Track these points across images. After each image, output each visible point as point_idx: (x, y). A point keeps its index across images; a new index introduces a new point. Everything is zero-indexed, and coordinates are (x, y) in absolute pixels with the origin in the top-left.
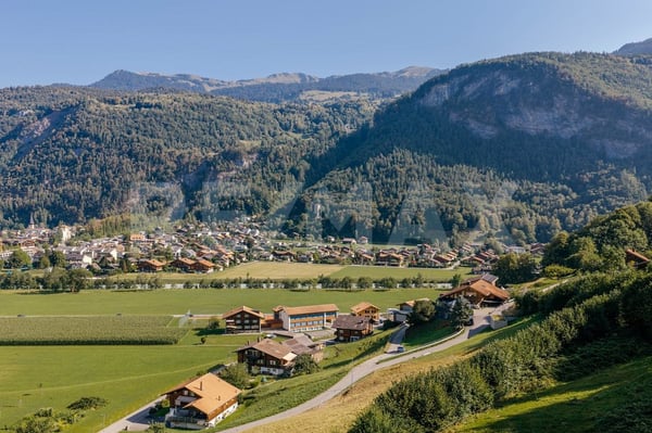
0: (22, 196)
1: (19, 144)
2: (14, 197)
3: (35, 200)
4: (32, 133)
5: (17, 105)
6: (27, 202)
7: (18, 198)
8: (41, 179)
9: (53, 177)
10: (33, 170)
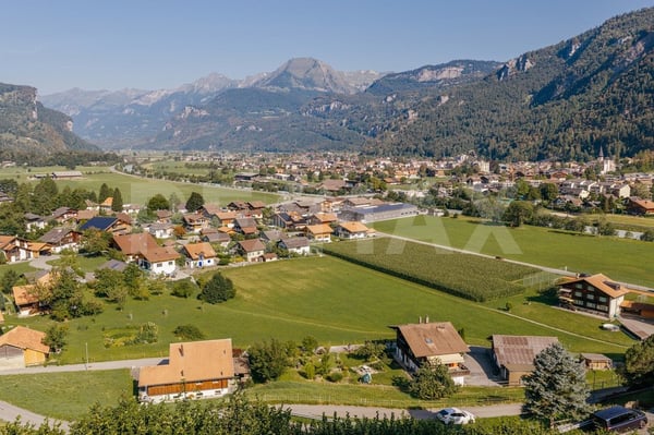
0: (600, 128)
1: (609, 75)
2: (593, 129)
3: (612, 132)
4: (624, 61)
5: (618, 33)
6: (603, 134)
7: (597, 130)
8: (621, 109)
9: (634, 106)
10: (615, 100)
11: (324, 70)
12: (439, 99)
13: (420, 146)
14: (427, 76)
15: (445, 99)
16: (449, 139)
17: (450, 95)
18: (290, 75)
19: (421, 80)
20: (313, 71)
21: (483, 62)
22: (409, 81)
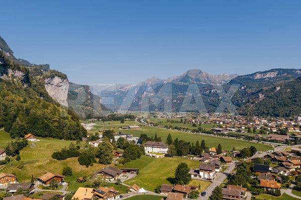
11: (205, 74)
12: (275, 88)
13: (270, 111)
14: (258, 76)
15: (278, 89)
16: (286, 108)
17: (281, 86)
18: (189, 77)
19: (256, 78)
20: (199, 75)
21: (288, 69)
22: (249, 79)
